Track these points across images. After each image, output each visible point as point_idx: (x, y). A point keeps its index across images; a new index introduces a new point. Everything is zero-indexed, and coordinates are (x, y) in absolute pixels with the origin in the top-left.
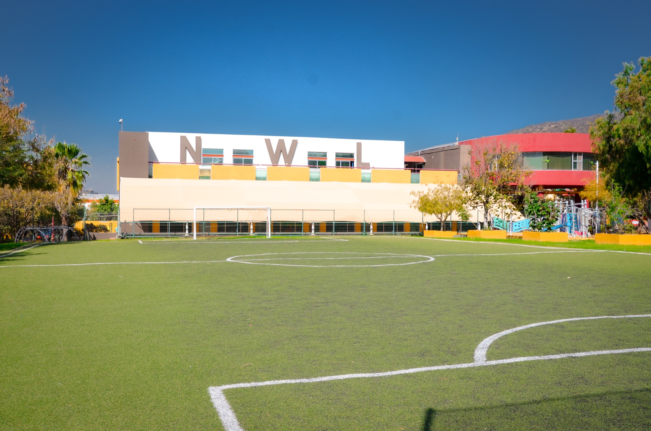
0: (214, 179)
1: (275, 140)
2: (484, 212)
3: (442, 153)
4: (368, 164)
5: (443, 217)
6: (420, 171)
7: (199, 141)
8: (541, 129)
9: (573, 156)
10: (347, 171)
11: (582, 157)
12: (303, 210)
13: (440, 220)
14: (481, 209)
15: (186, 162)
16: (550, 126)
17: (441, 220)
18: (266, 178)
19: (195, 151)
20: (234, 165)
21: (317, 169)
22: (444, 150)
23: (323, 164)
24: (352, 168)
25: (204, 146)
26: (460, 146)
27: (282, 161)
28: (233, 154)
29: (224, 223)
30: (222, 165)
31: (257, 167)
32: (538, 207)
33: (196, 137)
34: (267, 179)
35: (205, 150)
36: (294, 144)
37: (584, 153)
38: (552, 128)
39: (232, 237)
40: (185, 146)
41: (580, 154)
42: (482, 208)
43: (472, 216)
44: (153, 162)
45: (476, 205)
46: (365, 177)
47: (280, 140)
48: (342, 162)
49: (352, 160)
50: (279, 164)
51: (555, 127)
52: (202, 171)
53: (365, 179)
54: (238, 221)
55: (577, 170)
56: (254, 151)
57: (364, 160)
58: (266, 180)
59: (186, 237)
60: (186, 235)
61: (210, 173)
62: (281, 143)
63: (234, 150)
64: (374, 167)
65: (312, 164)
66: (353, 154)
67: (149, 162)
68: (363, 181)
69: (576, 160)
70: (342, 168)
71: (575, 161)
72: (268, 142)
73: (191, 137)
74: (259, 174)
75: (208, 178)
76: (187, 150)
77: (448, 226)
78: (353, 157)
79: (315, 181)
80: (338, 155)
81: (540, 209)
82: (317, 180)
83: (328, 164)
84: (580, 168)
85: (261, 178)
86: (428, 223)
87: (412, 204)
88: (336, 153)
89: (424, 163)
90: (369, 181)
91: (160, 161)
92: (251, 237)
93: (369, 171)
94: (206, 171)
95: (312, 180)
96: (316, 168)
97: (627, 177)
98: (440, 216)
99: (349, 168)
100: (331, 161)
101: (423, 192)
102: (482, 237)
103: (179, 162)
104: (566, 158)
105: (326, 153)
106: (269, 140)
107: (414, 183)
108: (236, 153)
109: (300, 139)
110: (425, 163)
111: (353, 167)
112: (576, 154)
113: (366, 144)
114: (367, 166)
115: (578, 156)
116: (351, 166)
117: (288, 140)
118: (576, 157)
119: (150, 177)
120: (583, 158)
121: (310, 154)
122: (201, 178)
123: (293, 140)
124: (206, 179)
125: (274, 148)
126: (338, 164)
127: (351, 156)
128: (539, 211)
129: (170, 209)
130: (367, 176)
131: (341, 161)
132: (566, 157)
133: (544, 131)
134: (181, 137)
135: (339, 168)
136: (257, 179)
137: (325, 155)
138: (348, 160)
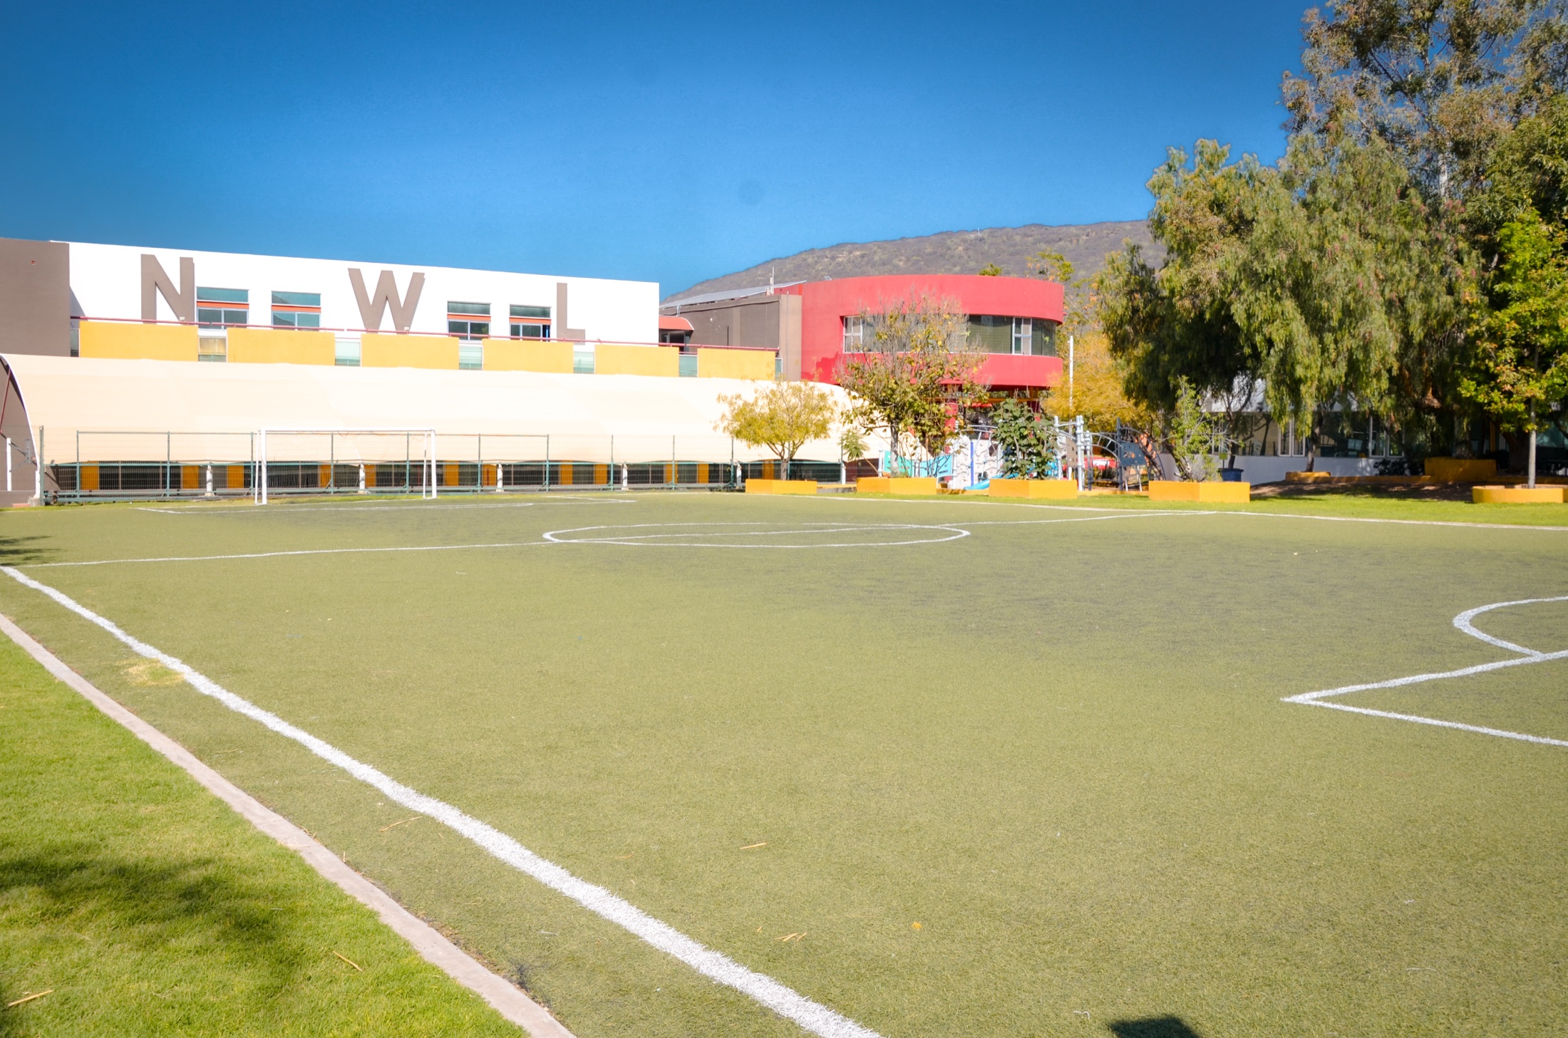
0: (235, 360)
1: (371, 272)
2: (890, 440)
3: (736, 311)
4: (583, 332)
5: (786, 451)
6: (698, 350)
7: (187, 268)
8: (833, 258)
9: (1014, 325)
10: (537, 345)
11: (1030, 327)
12: (479, 435)
13: (780, 458)
14: (884, 435)
15: (155, 317)
16: (850, 252)
17: (782, 458)
18: (359, 361)
19: (178, 290)
20: (274, 328)
21: (469, 341)
22: (735, 304)
23: (480, 330)
24: (544, 341)
25: (202, 280)
26: (779, 297)
27: (387, 322)
28: (273, 302)
29: (298, 466)
30: (245, 327)
31: (337, 334)
32: (1022, 430)
33: (182, 259)
34: (361, 364)
35: (203, 292)
36: (417, 283)
37: (1034, 319)
38: (856, 257)
39: (318, 497)
40: (153, 279)
41: (1027, 321)
42: (885, 430)
43: (869, 448)
44: (79, 318)
45: (871, 426)
46: (580, 361)
47: (383, 273)
48: (524, 326)
49: (546, 323)
50: (381, 328)
51: (863, 256)
52: (204, 341)
53: (582, 366)
54: (332, 461)
55: (1021, 354)
56: (322, 297)
57: (571, 325)
58: (359, 365)
59: (209, 500)
60: (208, 495)
61: (225, 348)
62: (386, 279)
63: (273, 293)
64: (601, 339)
65: (456, 329)
66: (549, 308)
67: (72, 318)
68: (578, 370)
69: (1020, 333)
70: (524, 339)
71: (1018, 335)
72: (356, 277)
73: (169, 259)
74: (342, 351)
75: (221, 358)
76: (158, 292)
77: (799, 470)
78: (549, 316)
79: (472, 369)
80: (515, 311)
81: (1026, 433)
82: (476, 366)
83: (493, 331)
84: (1027, 349)
85: (346, 360)
86: (741, 464)
87: (719, 422)
88: (511, 306)
89: (689, 333)
90: (589, 371)
91: (87, 314)
92: (362, 498)
93: (589, 347)
94: (215, 342)
95: (464, 366)
96: (466, 338)
97: (1172, 371)
98: (780, 448)
99: (539, 340)
100: (500, 324)
101: (739, 397)
102: (892, 492)
103: (140, 318)
104: (1003, 329)
105: (489, 305)
106: (358, 271)
107: (685, 376)
108: (279, 299)
109: (430, 272)
110: (692, 331)
111: (547, 338)
112: (1019, 321)
113: (578, 286)
114: (578, 337)
115: (1022, 326)
116: (544, 336)
117: (403, 274)
118: (1020, 328)
119: (74, 353)
120: (1033, 330)
121: (453, 307)
122: (203, 357)
123: (415, 274)
124: (214, 361)
125: (371, 291)
126: (515, 331)
127: (545, 313)
128: (1023, 437)
129: (168, 433)
130: (587, 361)
131: (521, 324)
132: (1001, 325)
133: (839, 264)
134: (144, 257)
135: (518, 339)
136: (339, 362)
137: (485, 309)
138: (538, 322)
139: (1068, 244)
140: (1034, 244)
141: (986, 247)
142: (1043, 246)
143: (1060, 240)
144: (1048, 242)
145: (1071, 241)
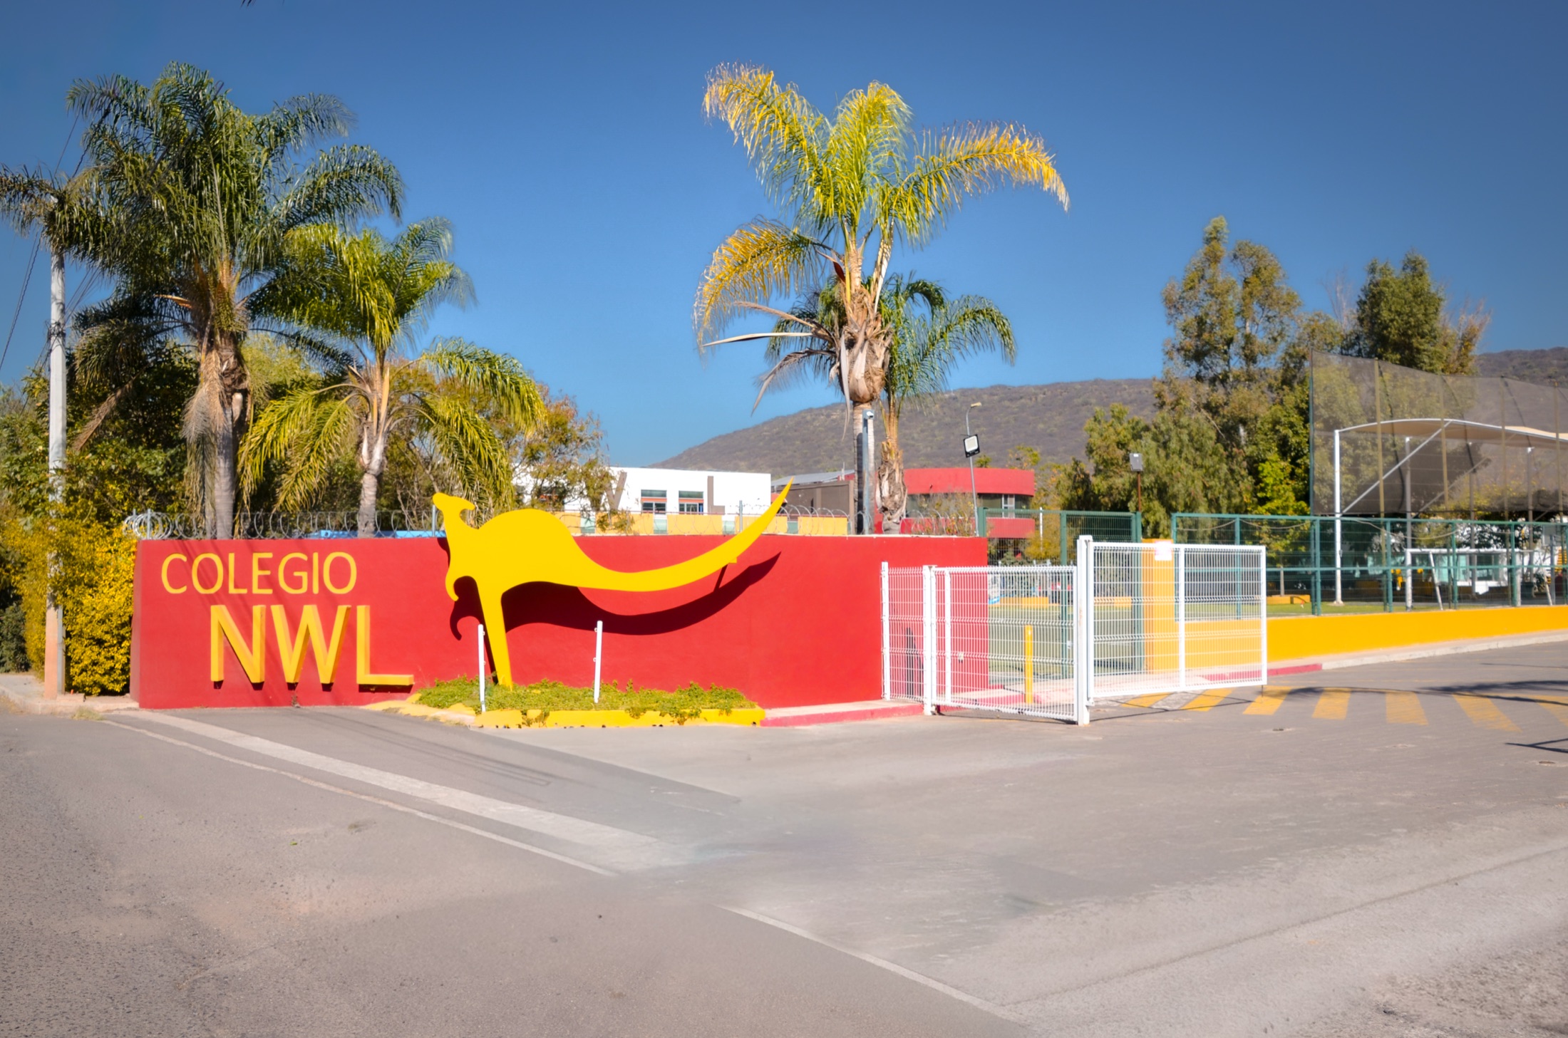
4: (723, 507)
6: (798, 519)
9: (1003, 499)
11: (1013, 499)
22: (820, 486)
23: (661, 508)
24: (701, 514)
37: (1015, 494)
41: (1011, 496)
48: (687, 505)
49: (701, 502)
53: (727, 531)
55: (1008, 518)
57: (716, 503)
65: (647, 507)
66: (703, 492)
71: (1006, 506)
78: (702, 498)
80: (682, 495)
83: (668, 508)
84: (1012, 514)
88: (679, 491)
100: (673, 504)
104: (995, 502)
105: (665, 491)
109: (630, 471)
112: (1006, 496)
113: (722, 478)
114: (720, 511)
115: (1009, 499)
116: (700, 511)
117: (614, 473)
120: (1015, 502)
121: (645, 493)
123: (622, 472)
126: (682, 509)
127: (700, 495)
130: (729, 526)
131: (685, 503)
132: (996, 499)
137: (663, 494)
138: (695, 502)
139: (1028, 401)
140: (999, 401)
141: (959, 405)
142: (1007, 403)
143: (1021, 398)
144: (1011, 400)
145: (1031, 399)
